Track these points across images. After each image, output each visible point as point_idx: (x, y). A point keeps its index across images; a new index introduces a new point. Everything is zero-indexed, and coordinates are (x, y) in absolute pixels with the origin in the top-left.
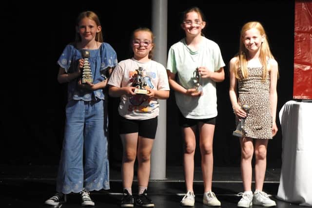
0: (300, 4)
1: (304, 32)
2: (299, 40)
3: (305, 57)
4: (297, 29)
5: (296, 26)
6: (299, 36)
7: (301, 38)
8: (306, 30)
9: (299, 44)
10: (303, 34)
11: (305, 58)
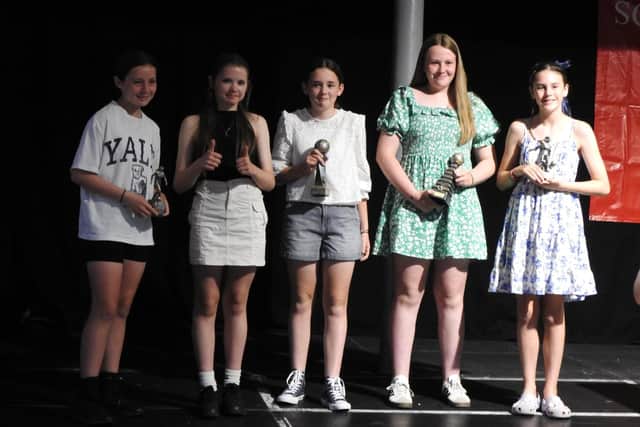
0: (605, 53)
1: (613, 104)
2: (602, 117)
3: (612, 147)
4: (598, 96)
5: (597, 91)
6: (603, 109)
7: (607, 114)
8: (614, 100)
9: (603, 123)
10: (611, 107)
11: (612, 150)
